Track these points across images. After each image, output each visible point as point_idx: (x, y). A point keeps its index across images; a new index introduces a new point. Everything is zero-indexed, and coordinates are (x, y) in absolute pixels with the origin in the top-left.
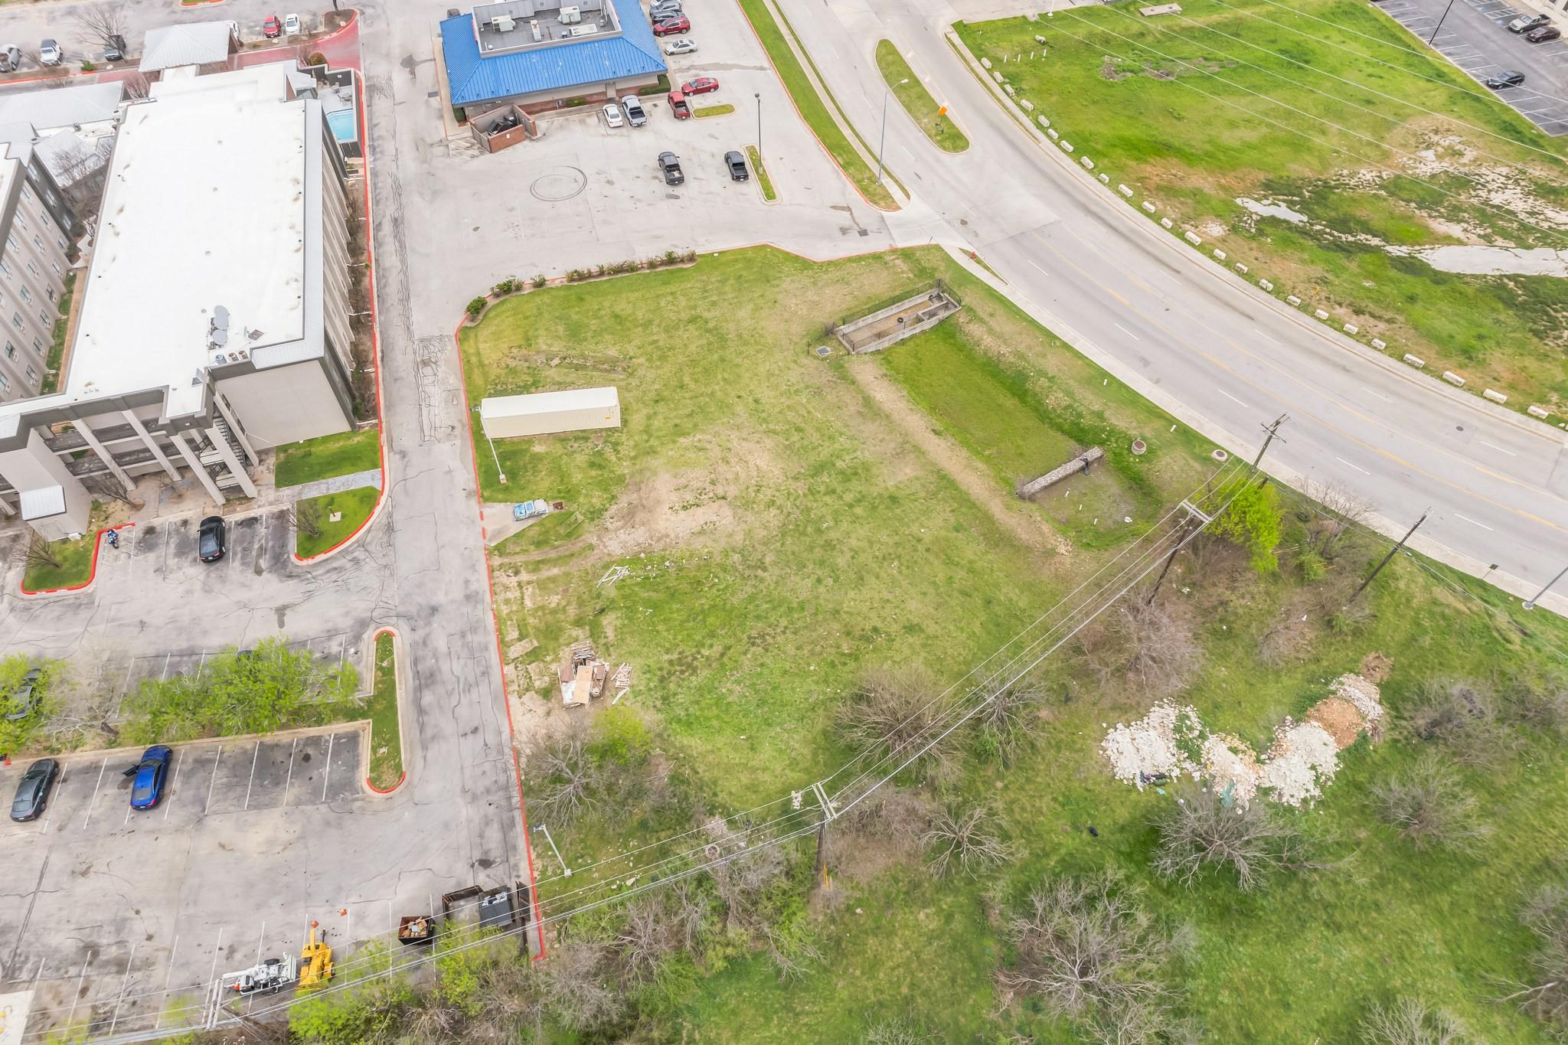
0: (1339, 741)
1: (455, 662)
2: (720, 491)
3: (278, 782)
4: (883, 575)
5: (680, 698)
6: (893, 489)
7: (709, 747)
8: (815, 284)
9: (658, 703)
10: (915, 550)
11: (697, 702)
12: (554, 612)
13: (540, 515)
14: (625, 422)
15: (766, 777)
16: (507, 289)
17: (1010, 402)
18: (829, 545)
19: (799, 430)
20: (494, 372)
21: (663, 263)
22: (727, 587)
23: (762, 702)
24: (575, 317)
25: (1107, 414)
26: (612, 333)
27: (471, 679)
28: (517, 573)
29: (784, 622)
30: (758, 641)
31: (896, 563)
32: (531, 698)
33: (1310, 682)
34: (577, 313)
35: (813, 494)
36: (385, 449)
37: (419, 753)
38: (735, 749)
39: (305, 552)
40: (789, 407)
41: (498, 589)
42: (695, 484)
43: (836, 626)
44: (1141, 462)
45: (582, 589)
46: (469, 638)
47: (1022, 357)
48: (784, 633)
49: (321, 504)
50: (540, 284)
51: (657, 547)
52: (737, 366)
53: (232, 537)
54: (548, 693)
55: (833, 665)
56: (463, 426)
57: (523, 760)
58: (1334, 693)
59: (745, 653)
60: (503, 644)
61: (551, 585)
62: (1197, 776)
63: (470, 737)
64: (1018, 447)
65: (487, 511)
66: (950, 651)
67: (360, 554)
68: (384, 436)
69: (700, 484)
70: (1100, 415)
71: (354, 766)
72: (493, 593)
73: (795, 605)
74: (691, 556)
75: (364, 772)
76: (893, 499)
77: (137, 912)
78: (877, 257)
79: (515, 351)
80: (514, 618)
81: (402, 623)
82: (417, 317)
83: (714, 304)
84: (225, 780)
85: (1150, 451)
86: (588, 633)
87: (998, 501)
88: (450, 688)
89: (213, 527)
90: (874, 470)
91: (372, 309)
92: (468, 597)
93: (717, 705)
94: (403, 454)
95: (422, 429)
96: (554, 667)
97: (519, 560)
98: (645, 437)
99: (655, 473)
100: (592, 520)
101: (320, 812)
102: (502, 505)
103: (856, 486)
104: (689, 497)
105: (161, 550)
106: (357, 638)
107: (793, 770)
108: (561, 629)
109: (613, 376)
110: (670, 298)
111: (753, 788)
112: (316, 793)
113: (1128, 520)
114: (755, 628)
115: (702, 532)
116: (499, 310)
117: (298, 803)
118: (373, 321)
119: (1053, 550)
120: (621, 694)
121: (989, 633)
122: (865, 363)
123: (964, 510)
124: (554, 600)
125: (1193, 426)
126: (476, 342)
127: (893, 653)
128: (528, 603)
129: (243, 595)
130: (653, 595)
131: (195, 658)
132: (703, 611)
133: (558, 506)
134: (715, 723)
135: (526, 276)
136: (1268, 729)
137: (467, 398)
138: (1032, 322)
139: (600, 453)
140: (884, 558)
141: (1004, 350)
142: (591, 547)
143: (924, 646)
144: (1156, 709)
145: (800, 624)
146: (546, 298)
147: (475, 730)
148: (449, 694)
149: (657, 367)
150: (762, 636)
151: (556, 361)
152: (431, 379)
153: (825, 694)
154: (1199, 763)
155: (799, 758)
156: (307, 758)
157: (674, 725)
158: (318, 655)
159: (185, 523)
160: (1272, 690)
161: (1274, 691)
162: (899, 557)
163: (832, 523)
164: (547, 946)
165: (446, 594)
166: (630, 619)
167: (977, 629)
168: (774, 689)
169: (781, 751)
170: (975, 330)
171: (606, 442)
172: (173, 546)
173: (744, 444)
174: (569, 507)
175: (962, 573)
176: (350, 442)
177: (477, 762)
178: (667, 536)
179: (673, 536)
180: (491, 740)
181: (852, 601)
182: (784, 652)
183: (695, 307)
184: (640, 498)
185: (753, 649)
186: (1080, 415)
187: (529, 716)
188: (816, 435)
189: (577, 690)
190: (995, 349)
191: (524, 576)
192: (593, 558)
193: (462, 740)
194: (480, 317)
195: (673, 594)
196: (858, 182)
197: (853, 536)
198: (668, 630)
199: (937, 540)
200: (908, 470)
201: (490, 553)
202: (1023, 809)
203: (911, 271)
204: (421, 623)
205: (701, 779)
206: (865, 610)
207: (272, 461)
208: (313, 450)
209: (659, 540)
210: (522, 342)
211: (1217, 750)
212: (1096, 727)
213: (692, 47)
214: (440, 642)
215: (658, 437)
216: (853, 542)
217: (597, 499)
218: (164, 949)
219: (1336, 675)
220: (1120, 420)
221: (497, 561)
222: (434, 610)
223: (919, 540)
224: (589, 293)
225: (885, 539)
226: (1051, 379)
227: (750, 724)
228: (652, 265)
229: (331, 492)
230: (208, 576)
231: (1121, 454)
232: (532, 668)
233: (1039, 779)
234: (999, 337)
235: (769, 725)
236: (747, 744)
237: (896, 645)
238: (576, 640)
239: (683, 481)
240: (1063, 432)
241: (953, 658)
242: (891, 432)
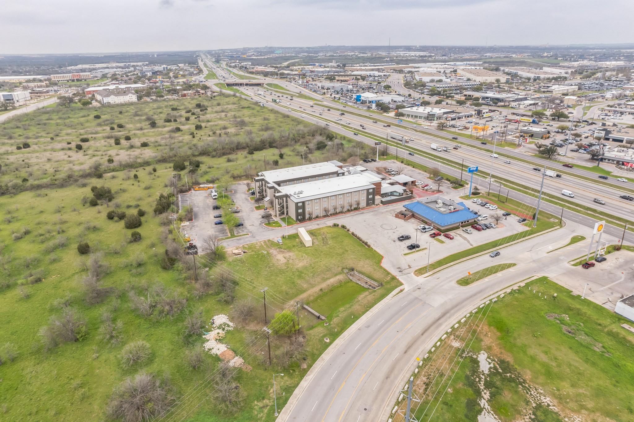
0: (220, 354)
1: (243, 241)
3: (219, 232)
5: (235, 262)
7: (224, 266)
8: (371, 265)
12: (255, 248)
13: (279, 243)
14: (307, 247)
18: (277, 275)
19: (313, 268)
20: (318, 232)
21: (364, 243)
22: (263, 264)
24: (340, 237)
26: (336, 242)
27: (239, 243)
29: (254, 272)
30: (249, 269)
35: (292, 272)
39: (265, 224)
40: (320, 266)
45: (261, 249)
46: (249, 241)
49: (277, 223)
50: (348, 230)
51: (273, 255)
52: (332, 258)
53: (268, 218)
54: (236, 249)
55: (244, 278)
58: (237, 356)
59: (246, 268)
64: (323, 306)
65: (279, 238)
67: (266, 228)
68: (296, 224)
69: (291, 258)
70: (337, 316)
71: (222, 237)
72: (259, 242)
73: (259, 273)
74: (271, 259)
76: (294, 283)
77: (199, 228)
78: (388, 273)
79: (326, 232)
80: (253, 244)
82: (332, 220)
83: (354, 252)
84: (220, 228)
85: (325, 326)
90: (302, 280)
92: (257, 239)
93: (233, 266)
94: (292, 227)
98: (304, 250)
99: (293, 252)
100: (279, 248)
103: (297, 277)
104: (288, 257)
105: (264, 213)
106: (247, 232)
109: (321, 243)
110: (353, 246)
114: (253, 269)
115: (277, 260)
116: (338, 228)
117: (215, 234)
118: (328, 217)
120: (236, 256)
122: (344, 277)
124: (258, 248)
128: (257, 245)
129: (256, 221)
130: (260, 257)
132: (257, 262)
133: (282, 244)
138: (375, 303)
139: (298, 246)
141: (360, 299)
142: (271, 249)
144: (232, 324)
146: (344, 232)
148: (236, 242)
149: (327, 248)
151: (324, 237)
152: (314, 226)
156: (224, 233)
157: (229, 263)
158: (244, 230)
163: (284, 275)
166: (254, 255)
170: (366, 293)
171: (301, 246)
173: (306, 262)
176: (293, 222)
178: (276, 256)
182: (247, 272)
183: (351, 250)
184: (286, 252)
186: (337, 313)
188: (312, 271)
191: (263, 244)
192: (268, 249)
194: (334, 226)
196: (425, 267)
198: (251, 259)
200: (305, 285)
203: (387, 280)
204: (251, 236)
205: (217, 267)
210: (329, 232)
212: (227, 314)
213: (468, 232)
214: (247, 239)
217: (284, 247)
220: (336, 320)
221: (267, 241)
222: (254, 237)
224: (349, 236)
228: (362, 241)
229: (280, 223)
230: (259, 218)
231: (324, 322)
238: (249, 251)
242: (318, 282)
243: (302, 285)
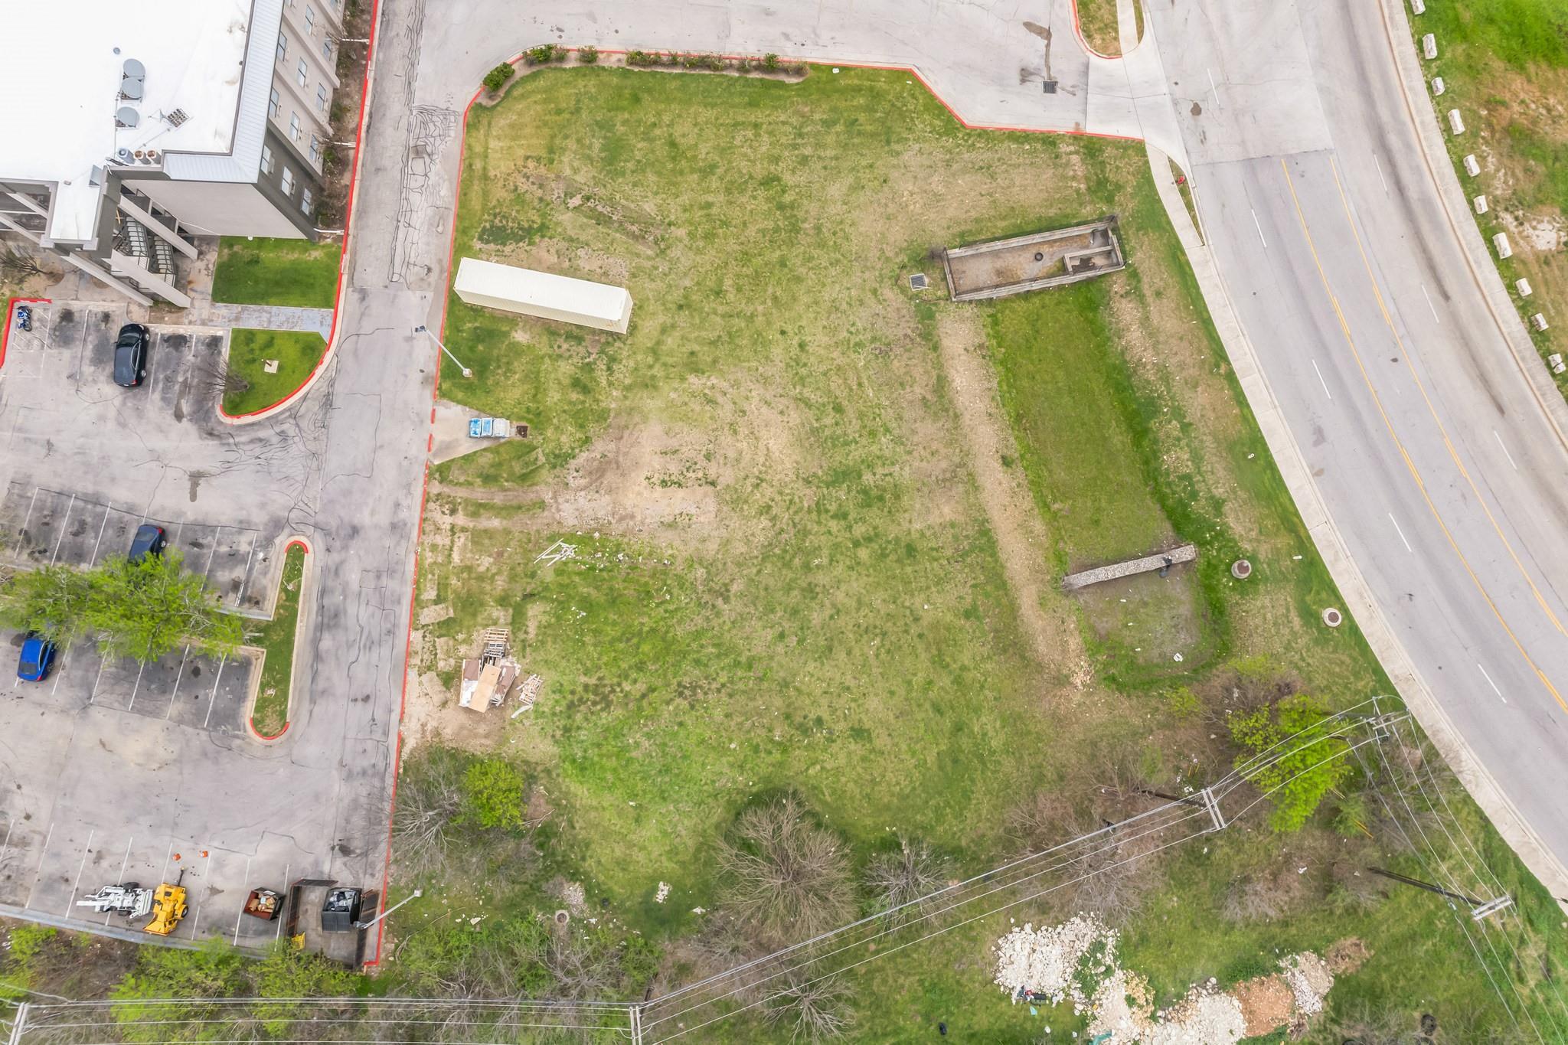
0: (1249, 1029)
1: (363, 607)
2: (712, 473)
3: (164, 690)
4: (857, 652)
5: (583, 735)
6: (915, 535)
7: (595, 803)
8: (948, 164)
9: (558, 733)
10: (906, 632)
11: (599, 746)
12: (481, 578)
13: (498, 438)
14: (633, 327)
15: (641, 857)
16: (544, 58)
17: (1119, 438)
18: (810, 591)
19: (838, 409)
20: (499, 193)
21: (759, 68)
22: (676, 610)
23: (666, 770)
24: (620, 129)
25: (1226, 508)
26: (659, 174)
27: (375, 636)
28: (453, 512)
29: (723, 678)
30: (687, 693)
31: (877, 641)
32: (431, 680)
33: (1262, 947)
34: (625, 123)
35: (819, 512)
36: (345, 279)
37: (306, 705)
38: (620, 813)
39: (234, 408)
40: (839, 368)
41: (428, 527)
42: (687, 452)
43: (778, 702)
44: (1233, 589)
45: (518, 559)
46: (384, 581)
47: (1166, 378)
48: (719, 691)
49: (260, 340)
50: (589, 57)
51: (617, 529)
52: (798, 279)
53: (156, 355)
54: (450, 680)
55: (756, 749)
56: (441, 272)
57: (406, 750)
58: (1279, 970)
59: (668, 703)
60: (417, 602)
61: (486, 541)
62: (1079, 1007)
63: (360, 704)
64: (1098, 510)
65: (441, 412)
66: (889, 775)
67: (289, 427)
68: (346, 257)
69: (692, 454)
70: (1217, 505)
71: (241, 698)
72: (422, 531)
73: (743, 659)
74: (650, 554)
75: (249, 710)
76: (911, 550)
77: (19, 787)
78: (1050, 140)
79: (531, 164)
80: (437, 572)
81: (318, 537)
82: (424, 67)
83: (804, 160)
84: (113, 670)
85: (1253, 580)
86: (509, 620)
87: (1034, 588)
88: (352, 638)
89: (135, 338)
90: (905, 500)
91: (371, 36)
92: (394, 527)
93: (618, 757)
94: (363, 294)
95: (392, 262)
96: (463, 649)
97: (460, 493)
98: (650, 360)
99: (645, 419)
100: (554, 467)
101: (200, 738)
102: (460, 407)
103: (875, 517)
104: (674, 468)
105: (77, 349)
106: (268, 542)
107: (670, 859)
108: (482, 604)
109: (640, 248)
110: (750, 134)
111: (623, 864)
112: (199, 715)
113: (1178, 658)
114: (690, 673)
115: (672, 526)
116: (530, 86)
117: (180, 721)
118: (368, 58)
119: (1067, 677)
120: (523, 709)
121: (941, 768)
122: (963, 320)
123: (988, 588)
124: (485, 562)
125: (1326, 557)
126: (487, 136)
127: (826, 756)
128: (456, 558)
129: (159, 443)
130: (594, 593)
131: (99, 509)
132: (640, 632)
133: (522, 431)
134: (609, 776)
135: (575, 40)
136: (1184, 984)
137: (456, 229)
138: (1207, 323)
139: (589, 368)
140: (866, 631)
141: (1148, 357)
142: (542, 505)
143: (864, 759)
144: (1078, 920)
145: (741, 686)
146: (591, 84)
147: (366, 699)
148: (349, 645)
149: (699, 251)
150: (694, 688)
151: (576, 201)
152: (421, 180)
153: (735, 782)
154: (1088, 997)
155: (681, 848)
156: (196, 672)
157: (567, 765)
158: (224, 549)
159: (106, 317)
160: (1215, 942)
161: (1216, 943)
162: (884, 634)
163: (825, 561)
164: (383, 956)
165: (373, 513)
166: (558, 618)
167: (931, 759)
168: (684, 757)
169: (665, 834)
170: (1126, 311)
171: (602, 352)
172: (90, 347)
173: (764, 409)
174: (536, 439)
175: (946, 681)
176: (306, 257)
177: (360, 736)
178: (632, 517)
179: (639, 518)
180: (379, 715)
181: (812, 676)
182: (710, 717)
183: (776, 160)
184: (618, 451)
185: (678, 700)
186: (1194, 495)
187: (423, 700)
188: (856, 424)
189: (477, 692)
190: (1138, 351)
191: (461, 519)
192: (537, 523)
193: (351, 704)
194: (502, 93)
195: (614, 600)
197: (843, 587)
198: (595, 645)
199: (935, 626)
200: (946, 510)
201: (429, 477)
202: (884, 981)
203: (1087, 179)
204: (338, 544)
205: (575, 837)
206: (818, 692)
207: (213, 257)
208: (263, 255)
209: (622, 519)
210: (543, 153)
211: (1114, 991)
212: (1002, 920)
214: (353, 576)
215: (665, 365)
216: (840, 596)
217: (567, 439)
218: (40, 833)
219: (1295, 948)
220: (1239, 523)
221: (436, 488)
222: (355, 531)
223: (917, 620)
224: (649, 91)
225: (878, 603)
226: (1185, 427)
227: (644, 791)
228: (743, 68)
229: (273, 327)
230: (124, 404)
231: (1215, 567)
232: (441, 642)
233: (915, 956)
234: (1151, 335)
235: (664, 799)
236: (632, 814)
237: (835, 747)
238: (495, 623)
239: (674, 443)
240: (1163, 507)
241: (889, 784)
242: (950, 443)
243: (934, 519)
